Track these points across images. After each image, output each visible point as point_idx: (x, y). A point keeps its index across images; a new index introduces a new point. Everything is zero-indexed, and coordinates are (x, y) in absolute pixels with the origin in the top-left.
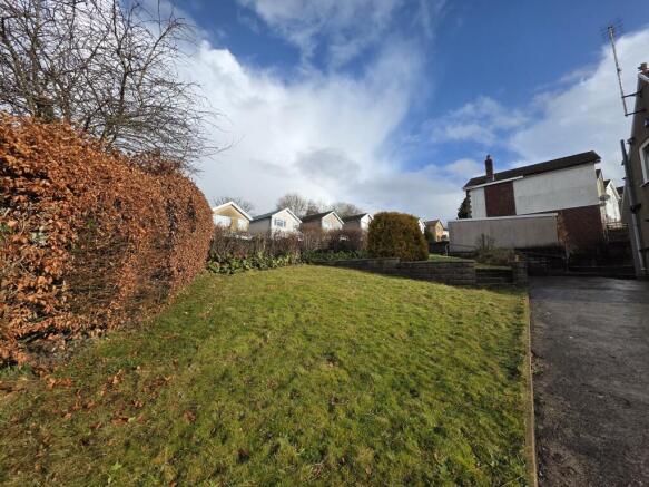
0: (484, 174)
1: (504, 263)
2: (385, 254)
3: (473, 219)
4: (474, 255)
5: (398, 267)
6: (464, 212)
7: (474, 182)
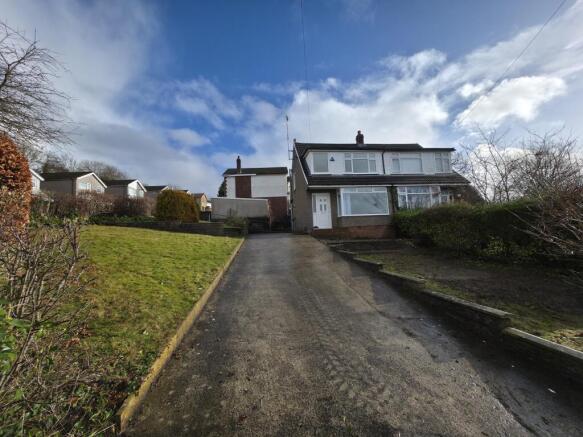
0: (235, 167)
1: (239, 225)
2: (171, 218)
3: (228, 197)
4: (225, 221)
5: (181, 226)
6: (222, 192)
7: (230, 172)
